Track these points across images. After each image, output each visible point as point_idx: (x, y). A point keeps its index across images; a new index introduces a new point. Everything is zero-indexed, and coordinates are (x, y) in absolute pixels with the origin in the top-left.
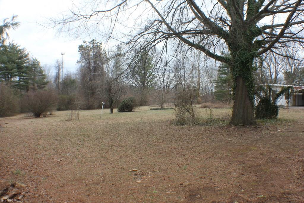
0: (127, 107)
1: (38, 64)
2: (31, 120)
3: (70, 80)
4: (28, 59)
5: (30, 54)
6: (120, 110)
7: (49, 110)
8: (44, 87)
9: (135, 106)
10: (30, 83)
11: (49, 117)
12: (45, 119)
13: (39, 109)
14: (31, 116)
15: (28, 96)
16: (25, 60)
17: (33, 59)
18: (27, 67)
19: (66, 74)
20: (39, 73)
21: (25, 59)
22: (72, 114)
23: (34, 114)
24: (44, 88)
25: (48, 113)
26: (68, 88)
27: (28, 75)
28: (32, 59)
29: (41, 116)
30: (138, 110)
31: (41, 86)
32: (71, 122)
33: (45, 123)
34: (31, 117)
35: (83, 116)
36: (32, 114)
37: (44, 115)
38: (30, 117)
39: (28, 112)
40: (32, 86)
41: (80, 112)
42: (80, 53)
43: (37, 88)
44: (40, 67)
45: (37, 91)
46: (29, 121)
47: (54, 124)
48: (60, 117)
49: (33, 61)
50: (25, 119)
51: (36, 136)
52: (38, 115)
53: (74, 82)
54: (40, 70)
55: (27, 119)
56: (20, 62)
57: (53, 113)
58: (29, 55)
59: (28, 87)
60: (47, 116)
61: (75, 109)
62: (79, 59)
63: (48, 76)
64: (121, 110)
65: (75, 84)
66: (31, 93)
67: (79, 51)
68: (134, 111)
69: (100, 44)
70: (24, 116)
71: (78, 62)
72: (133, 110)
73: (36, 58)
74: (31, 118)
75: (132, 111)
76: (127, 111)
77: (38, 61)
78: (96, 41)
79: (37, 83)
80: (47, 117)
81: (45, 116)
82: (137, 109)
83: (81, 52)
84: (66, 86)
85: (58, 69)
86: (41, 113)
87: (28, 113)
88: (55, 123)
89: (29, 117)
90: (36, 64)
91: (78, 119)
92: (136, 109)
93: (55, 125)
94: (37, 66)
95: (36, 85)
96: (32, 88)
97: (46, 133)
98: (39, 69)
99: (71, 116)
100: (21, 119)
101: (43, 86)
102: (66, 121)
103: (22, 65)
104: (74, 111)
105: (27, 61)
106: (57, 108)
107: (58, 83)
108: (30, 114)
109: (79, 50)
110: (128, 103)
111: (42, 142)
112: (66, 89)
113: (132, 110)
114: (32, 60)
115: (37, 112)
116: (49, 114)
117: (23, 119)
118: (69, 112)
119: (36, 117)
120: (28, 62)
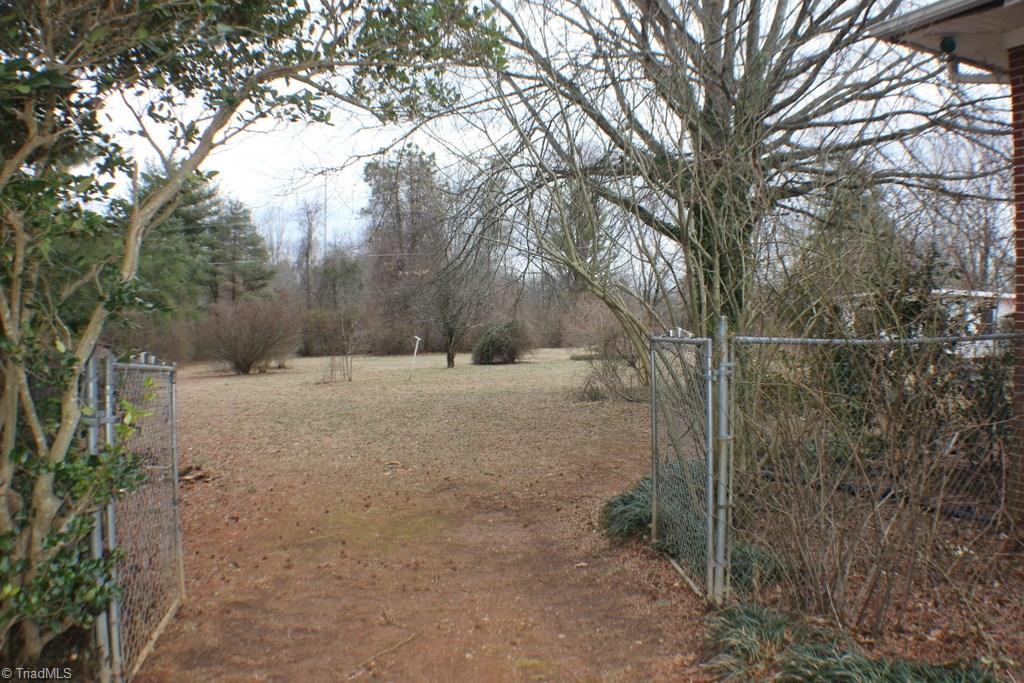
0: (498, 351)
1: (247, 219)
2: (226, 380)
3: (344, 262)
4: (216, 203)
5: (220, 187)
6: (479, 358)
7: (276, 355)
8: (264, 285)
9: (523, 348)
10: (221, 274)
11: (274, 373)
12: (263, 379)
13: (247, 350)
14: (223, 371)
15: (217, 315)
16: (209, 207)
17: (230, 202)
18: (213, 228)
19: (333, 243)
20: (250, 245)
21: (208, 202)
22: (333, 368)
23: (232, 364)
24: (264, 290)
25: (273, 363)
26: (336, 289)
27: (216, 251)
28: (227, 203)
29: (251, 372)
30: (532, 361)
31: (253, 283)
32: (329, 388)
33: (262, 389)
34: (224, 374)
35: (368, 373)
36: (228, 365)
37: (259, 368)
38: (222, 374)
39: (216, 359)
40: (229, 283)
41: (354, 363)
42: (371, 185)
43: (241, 288)
44: (251, 226)
45: (243, 296)
46: (220, 383)
47: (283, 391)
48: (303, 375)
49: (231, 209)
50: (207, 377)
51: (236, 415)
52: (243, 368)
53: (356, 269)
54: (252, 235)
55: (215, 379)
56: (194, 211)
57: (287, 363)
58: (220, 192)
59: (216, 285)
60: (268, 371)
61: (343, 352)
62: (365, 204)
63: (280, 243)
64: (482, 358)
65: (357, 276)
66: (224, 306)
67: (366, 180)
68: (519, 363)
69: (430, 157)
70: (203, 370)
71: (365, 212)
72: (517, 360)
73: (241, 200)
74: (224, 376)
75: (514, 363)
76: (499, 360)
77: (247, 207)
78: (417, 147)
79: (243, 274)
80: (269, 374)
81: (262, 372)
82: (530, 356)
83: (373, 182)
84: (329, 283)
85: (306, 230)
86: (251, 363)
87: (218, 363)
88: (288, 389)
89: (218, 374)
90: (240, 219)
91: (350, 380)
92: (527, 357)
93: (285, 395)
94: (242, 223)
95: (240, 280)
96: (226, 289)
97: (261, 411)
98: (249, 233)
99: (329, 373)
100: (197, 378)
101: (261, 282)
102: (317, 384)
103: (200, 222)
104: (338, 359)
105: (214, 208)
106: (297, 348)
107: (308, 269)
108: (222, 364)
109: (367, 175)
110: (502, 339)
111: (247, 426)
112: (332, 292)
113: (514, 358)
114: (229, 205)
115: (240, 361)
116: (277, 365)
117: (201, 377)
118: (325, 361)
119: (238, 374)
120: (216, 213)
